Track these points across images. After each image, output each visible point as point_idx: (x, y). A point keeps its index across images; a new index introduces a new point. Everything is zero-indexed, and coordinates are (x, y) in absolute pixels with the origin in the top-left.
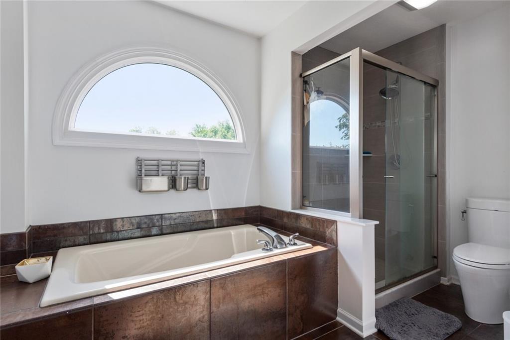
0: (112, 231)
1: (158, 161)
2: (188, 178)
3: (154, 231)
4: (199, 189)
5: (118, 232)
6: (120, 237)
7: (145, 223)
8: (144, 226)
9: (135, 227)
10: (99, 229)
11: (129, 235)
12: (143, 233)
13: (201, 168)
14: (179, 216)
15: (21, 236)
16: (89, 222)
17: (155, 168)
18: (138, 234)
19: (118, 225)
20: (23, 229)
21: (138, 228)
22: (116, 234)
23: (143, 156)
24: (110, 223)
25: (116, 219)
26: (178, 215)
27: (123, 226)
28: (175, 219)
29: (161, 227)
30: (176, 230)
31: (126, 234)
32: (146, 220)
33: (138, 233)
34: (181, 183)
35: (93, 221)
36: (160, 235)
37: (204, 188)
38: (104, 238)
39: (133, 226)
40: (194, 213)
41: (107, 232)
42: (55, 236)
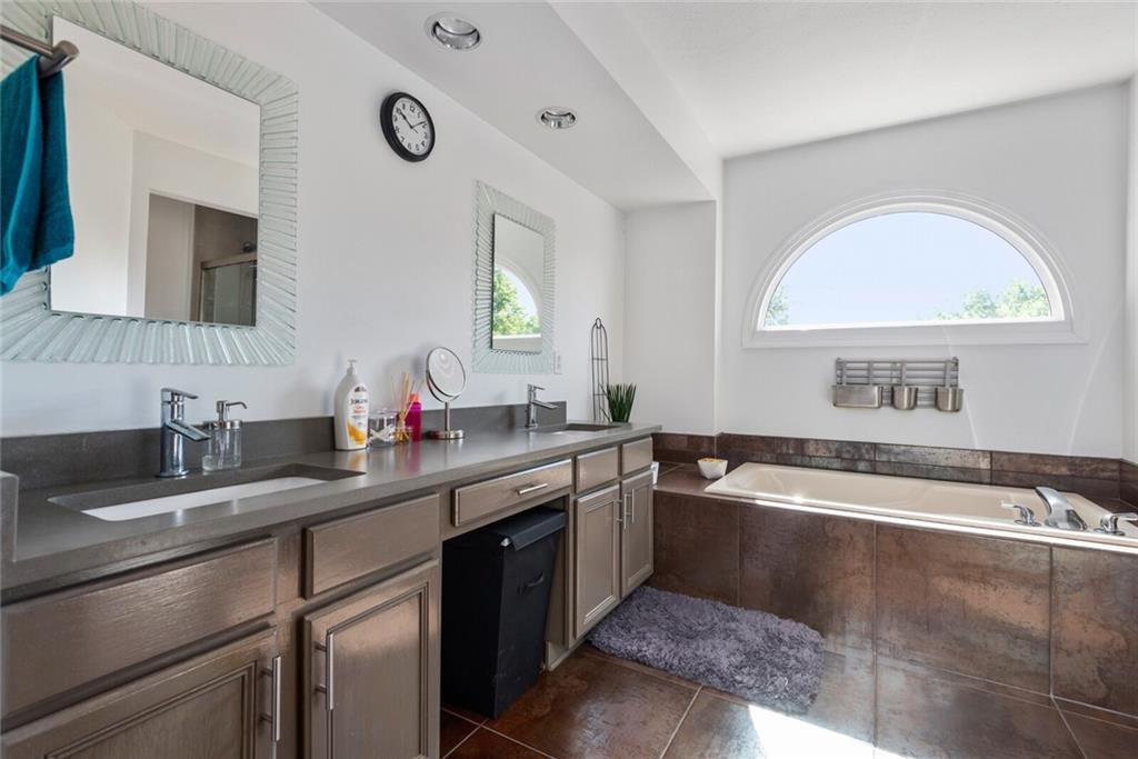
0: (803, 455)
1: (869, 362)
2: (917, 390)
3: (862, 466)
4: (940, 409)
5: (810, 457)
6: (814, 463)
7: (848, 452)
8: (846, 456)
9: (834, 454)
10: (788, 449)
11: (825, 464)
12: (844, 464)
13: (950, 373)
14: (904, 451)
15: (710, 439)
16: (778, 438)
17: (864, 373)
18: (836, 465)
19: (811, 449)
20: (714, 433)
21: (837, 457)
22: (807, 458)
23: (845, 356)
24: (801, 443)
25: (807, 440)
26: (903, 448)
27: (817, 451)
28: (898, 454)
29: (872, 462)
30: (899, 473)
31: (821, 462)
32: (848, 448)
33: (837, 463)
34: (904, 397)
35: (781, 438)
36: (872, 473)
37: (950, 408)
38: (793, 461)
39: (830, 452)
40: (935, 450)
41: (796, 454)
42: (743, 447)
